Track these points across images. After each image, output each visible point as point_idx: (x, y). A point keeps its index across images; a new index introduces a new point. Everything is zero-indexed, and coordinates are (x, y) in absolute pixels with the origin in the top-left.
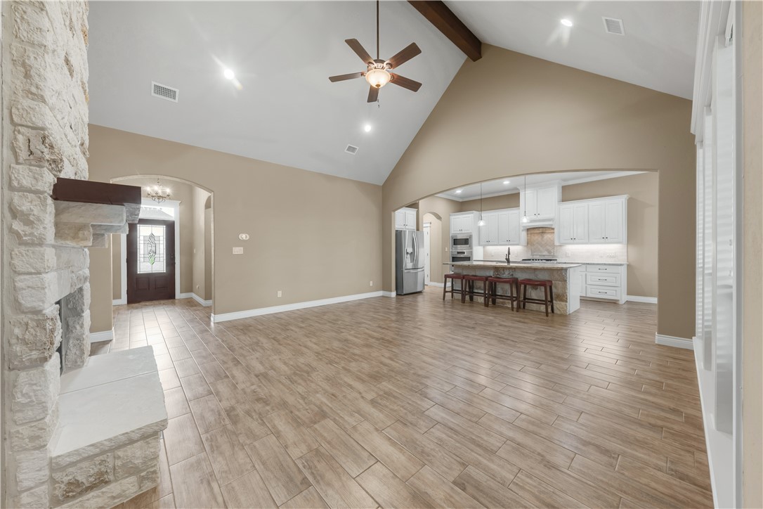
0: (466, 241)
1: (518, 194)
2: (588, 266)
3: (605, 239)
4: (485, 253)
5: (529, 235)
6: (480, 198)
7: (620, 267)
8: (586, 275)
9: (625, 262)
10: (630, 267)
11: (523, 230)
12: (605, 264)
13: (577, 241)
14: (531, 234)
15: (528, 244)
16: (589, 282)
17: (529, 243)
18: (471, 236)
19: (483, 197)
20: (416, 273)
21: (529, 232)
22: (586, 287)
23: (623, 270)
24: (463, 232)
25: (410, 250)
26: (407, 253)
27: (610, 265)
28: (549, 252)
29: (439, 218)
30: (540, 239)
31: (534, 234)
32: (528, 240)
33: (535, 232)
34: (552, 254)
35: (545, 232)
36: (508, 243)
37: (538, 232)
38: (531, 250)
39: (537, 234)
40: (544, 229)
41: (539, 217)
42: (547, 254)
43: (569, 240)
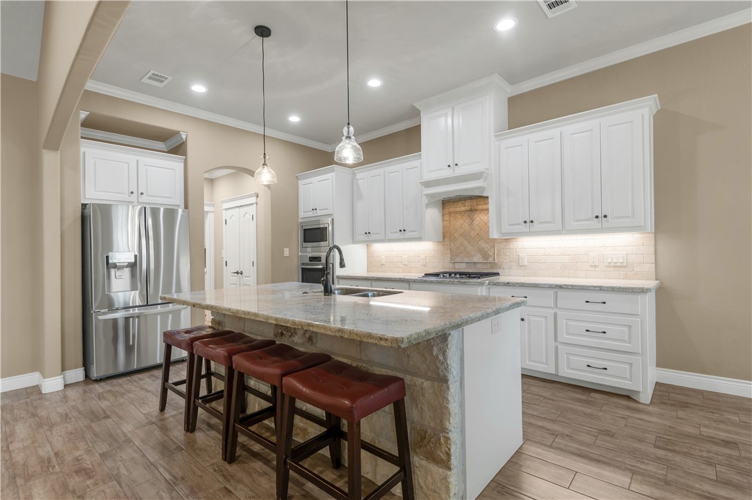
0: (323, 233)
1: (417, 129)
2: (561, 293)
3: (601, 221)
4: (371, 261)
5: (447, 218)
7: (640, 297)
8: (555, 315)
9: (651, 284)
10: (663, 294)
11: (428, 205)
12: (601, 289)
13: (536, 227)
14: (450, 213)
15: (444, 237)
16: (564, 336)
17: (447, 236)
21: (447, 211)
22: (556, 348)
23: (647, 306)
24: (320, 213)
27: (613, 290)
28: (485, 255)
30: (466, 226)
31: (456, 212)
32: (444, 227)
33: (458, 209)
34: (491, 260)
35: (475, 208)
36: (402, 237)
37: (463, 209)
38: (451, 250)
39: (460, 213)
40: (475, 202)
41: (459, 172)
42: (481, 261)
43: (519, 224)
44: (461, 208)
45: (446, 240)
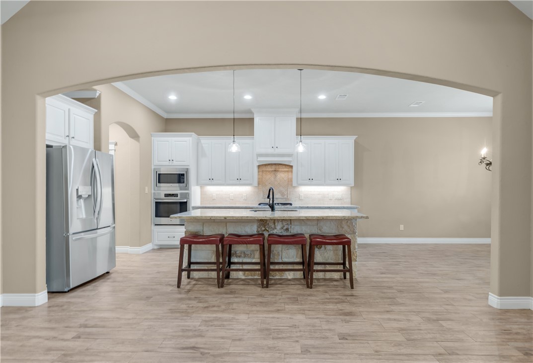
0: (181, 178)
1: (251, 120)
4: (203, 197)
5: (261, 173)
6: (231, 116)
11: (254, 167)
13: (314, 181)
14: (263, 171)
15: (258, 184)
17: (260, 183)
18: (187, 171)
19: (237, 116)
20: (94, 240)
21: (261, 169)
24: (175, 163)
25: (85, 191)
26: (79, 197)
28: (283, 194)
29: (134, 135)
30: (272, 179)
31: (266, 171)
32: (259, 179)
33: (268, 169)
34: (286, 197)
35: (277, 170)
36: (238, 183)
37: (270, 169)
38: (263, 192)
39: (269, 171)
40: (277, 167)
41: (277, 151)
42: (280, 197)
43: (306, 180)
44: (269, 168)
45: (260, 185)
